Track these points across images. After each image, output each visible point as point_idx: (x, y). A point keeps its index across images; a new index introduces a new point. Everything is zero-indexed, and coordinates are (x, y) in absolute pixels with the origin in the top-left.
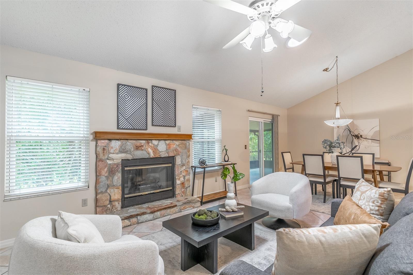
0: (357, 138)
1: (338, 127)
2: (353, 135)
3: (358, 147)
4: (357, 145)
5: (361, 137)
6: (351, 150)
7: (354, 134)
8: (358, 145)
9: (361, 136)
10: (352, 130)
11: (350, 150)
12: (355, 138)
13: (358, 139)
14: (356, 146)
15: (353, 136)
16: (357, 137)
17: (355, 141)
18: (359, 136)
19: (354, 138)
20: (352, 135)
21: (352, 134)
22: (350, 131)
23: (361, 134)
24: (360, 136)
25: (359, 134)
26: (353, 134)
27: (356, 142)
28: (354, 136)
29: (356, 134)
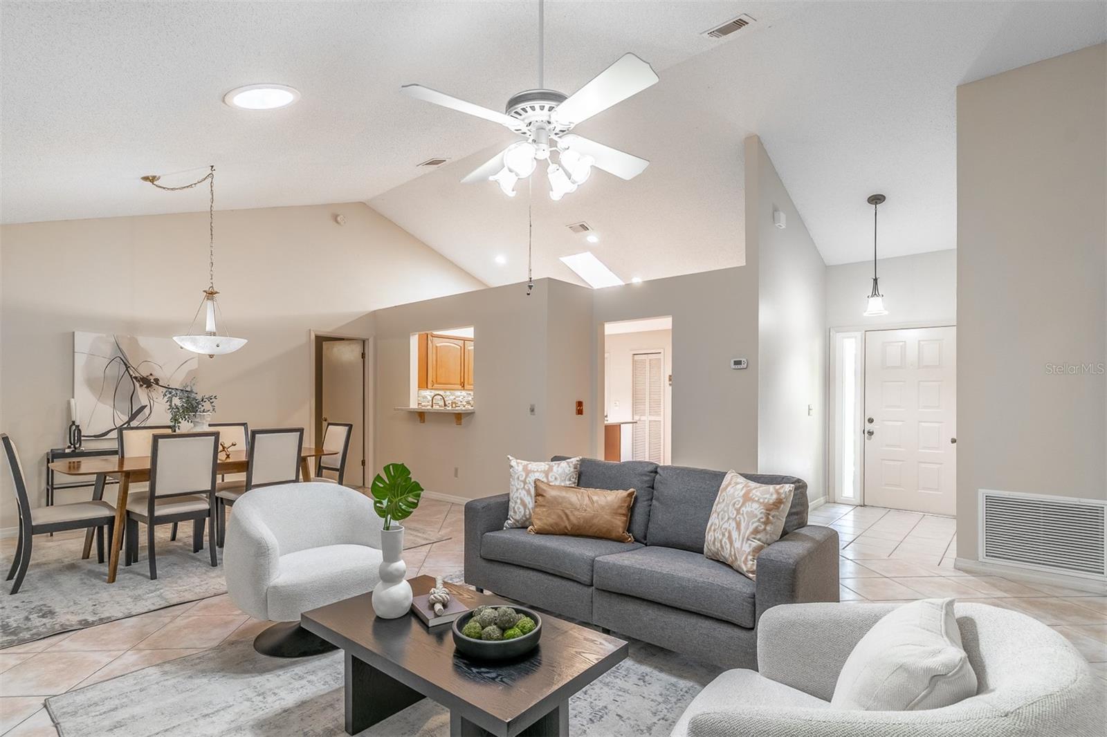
0: (145, 386)
1: (210, 355)
2: (136, 378)
3: (147, 411)
4: (147, 406)
5: (157, 384)
6: (129, 419)
7: (137, 375)
8: (149, 406)
9: (157, 381)
10: (132, 362)
11: (126, 419)
12: (141, 386)
13: (147, 387)
14: (143, 408)
15: (134, 380)
16: (147, 382)
17: (139, 393)
18: (152, 381)
19: (137, 384)
20: (131, 376)
21: (131, 373)
22: (126, 365)
23: (157, 374)
24: (154, 379)
25: (151, 374)
26: (134, 375)
27: (142, 396)
28: (138, 381)
29: (145, 375)
